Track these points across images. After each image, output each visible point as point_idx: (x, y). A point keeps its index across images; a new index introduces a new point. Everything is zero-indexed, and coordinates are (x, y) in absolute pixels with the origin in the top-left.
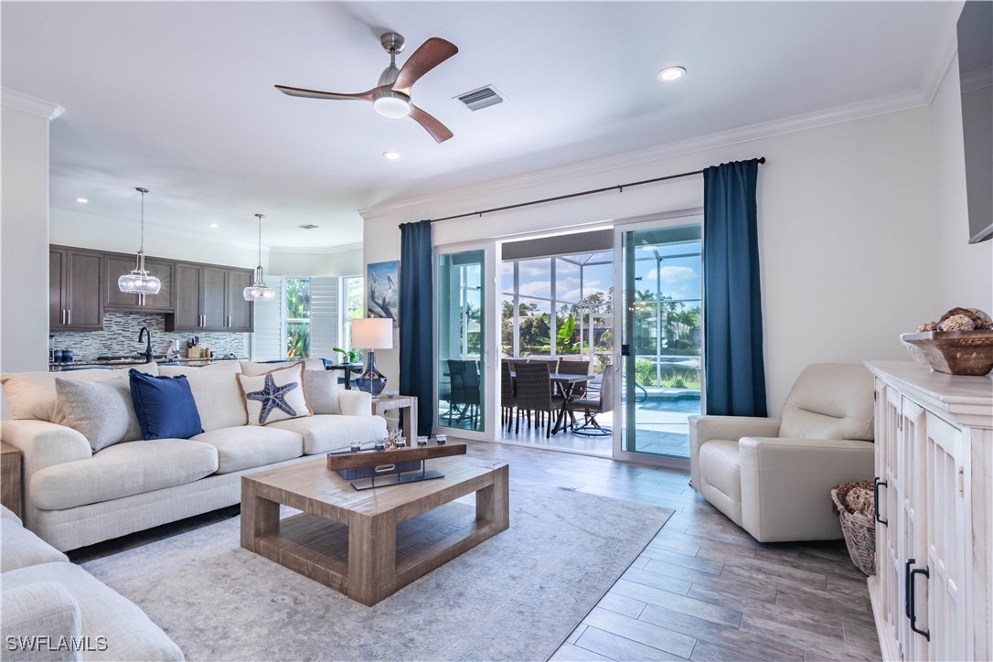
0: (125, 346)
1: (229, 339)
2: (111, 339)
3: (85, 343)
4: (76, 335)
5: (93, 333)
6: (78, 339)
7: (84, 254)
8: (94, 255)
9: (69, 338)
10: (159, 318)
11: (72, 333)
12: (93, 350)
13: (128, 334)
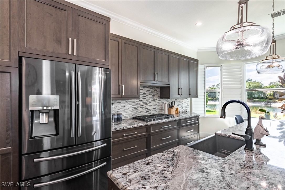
0: (144, 108)
1: (183, 102)
2: (137, 104)
3: (127, 107)
4: (122, 102)
5: (130, 100)
6: (123, 105)
7: (130, 43)
8: (135, 44)
9: (119, 104)
10: (157, 89)
11: (120, 101)
12: (130, 112)
13: (145, 100)
